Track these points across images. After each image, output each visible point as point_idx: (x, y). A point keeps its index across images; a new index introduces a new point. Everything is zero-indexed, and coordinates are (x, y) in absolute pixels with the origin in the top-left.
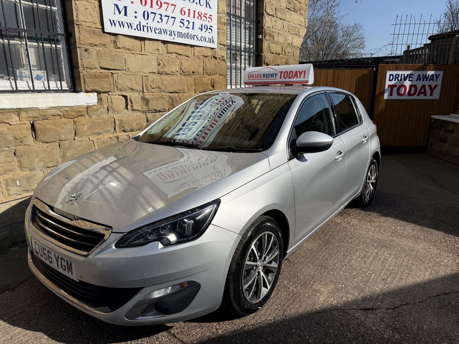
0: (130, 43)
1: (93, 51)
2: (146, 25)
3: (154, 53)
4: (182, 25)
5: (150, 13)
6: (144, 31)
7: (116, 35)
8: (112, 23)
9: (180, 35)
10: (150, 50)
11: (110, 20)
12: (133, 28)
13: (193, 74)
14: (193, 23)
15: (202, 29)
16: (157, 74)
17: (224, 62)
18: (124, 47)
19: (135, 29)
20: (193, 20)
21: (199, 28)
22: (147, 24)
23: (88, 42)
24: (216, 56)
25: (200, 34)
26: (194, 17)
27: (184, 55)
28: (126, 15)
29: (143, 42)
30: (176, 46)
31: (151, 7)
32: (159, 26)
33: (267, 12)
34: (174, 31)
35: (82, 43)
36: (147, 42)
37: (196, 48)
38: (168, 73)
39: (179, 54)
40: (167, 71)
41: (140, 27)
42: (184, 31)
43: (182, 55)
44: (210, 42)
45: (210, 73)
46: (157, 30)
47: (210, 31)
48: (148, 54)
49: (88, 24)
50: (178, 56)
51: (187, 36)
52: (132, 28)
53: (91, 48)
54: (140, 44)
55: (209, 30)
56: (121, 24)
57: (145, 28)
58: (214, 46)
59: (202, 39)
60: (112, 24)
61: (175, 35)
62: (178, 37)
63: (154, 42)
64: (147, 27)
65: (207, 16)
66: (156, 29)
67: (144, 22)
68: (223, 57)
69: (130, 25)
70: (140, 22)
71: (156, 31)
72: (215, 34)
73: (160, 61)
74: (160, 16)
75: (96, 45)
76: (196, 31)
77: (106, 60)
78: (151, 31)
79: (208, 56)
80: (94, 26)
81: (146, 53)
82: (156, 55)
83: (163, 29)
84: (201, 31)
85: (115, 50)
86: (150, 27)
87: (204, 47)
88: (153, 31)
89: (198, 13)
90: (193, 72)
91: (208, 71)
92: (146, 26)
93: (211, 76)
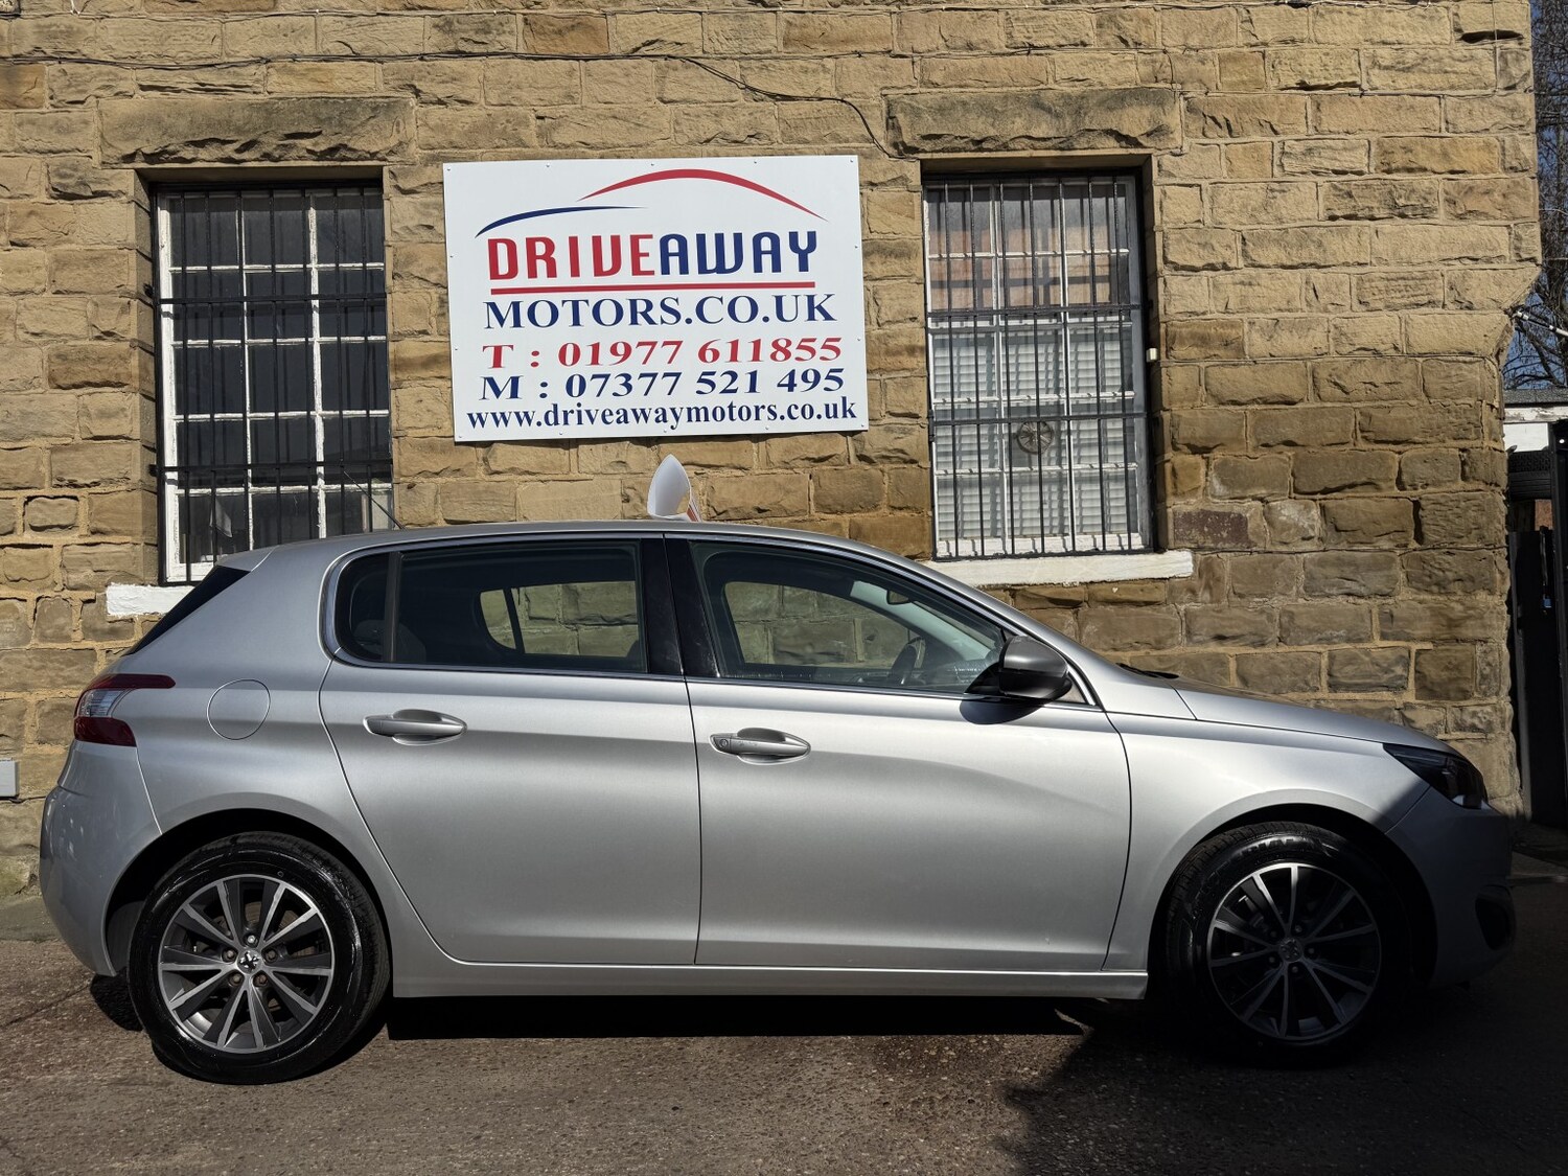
0: (528, 458)
1: (428, 486)
2: (576, 408)
3: (610, 471)
4: (706, 388)
5: (587, 379)
6: (566, 423)
7: (487, 444)
8: (476, 419)
9: (694, 414)
10: (598, 467)
11: (470, 415)
12: (534, 423)
13: (763, 515)
14: (753, 375)
15: (791, 386)
17: (914, 466)
18: (512, 470)
19: (539, 424)
20: (754, 366)
21: (779, 385)
22: (579, 405)
23: (417, 469)
24: (864, 453)
25: (783, 400)
26: (756, 358)
27: (727, 466)
28: (514, 394)
29: (573, 451)
30: (692, 446)
31: (595, 361)
32: (616, 404)
33: (1172, 263)
34: (673, 410)
35: (404, 472)
36: (583, 448)
37: (771, 441)
39: (709, 466)
41: (554, 416)
42: (715, 400)
43: (717, 466)
44: (831, 414)
45: (839, 508)
46: (611, 414)
47: (833, 384)
48: (588, 476)
49: (420, 433)
50: (706, 470)
51: (718, 414)
52: (529, 421)
53: (425, 480)
54: (566, 457)
55: (823, 383)
56: (501, 419)
57: (573, 418)
58: (860, 422)
59: (795, 412)
60: (474, 423)
61: (677, 418)
62: (690, 420)
63: (607, 444)
64: (579, 412)
65: (817, 346)
66: (607, 413)
67: (567, 403)
68: (902, 451)
69: (525, 418)
70: (555, 406)
71: (608, 419)
72: (856, 387)
73: (630, 492)
74: (623, 380)
75: (437, 474)
76: (770, 393)
77: (461, 503)
78: (592, 420)
79: (830, 457)
80: (437, 432)
81: (584, 476)
82: (619, 477)
83: (634, 411)
84: (791, 390)
85: (487, 478)
86: (588, 412)
87: (810, 433)
88: (598, 419)
89: (775, 344)
90: (760, 511)
91: (830, 501)
92: (576, 413)
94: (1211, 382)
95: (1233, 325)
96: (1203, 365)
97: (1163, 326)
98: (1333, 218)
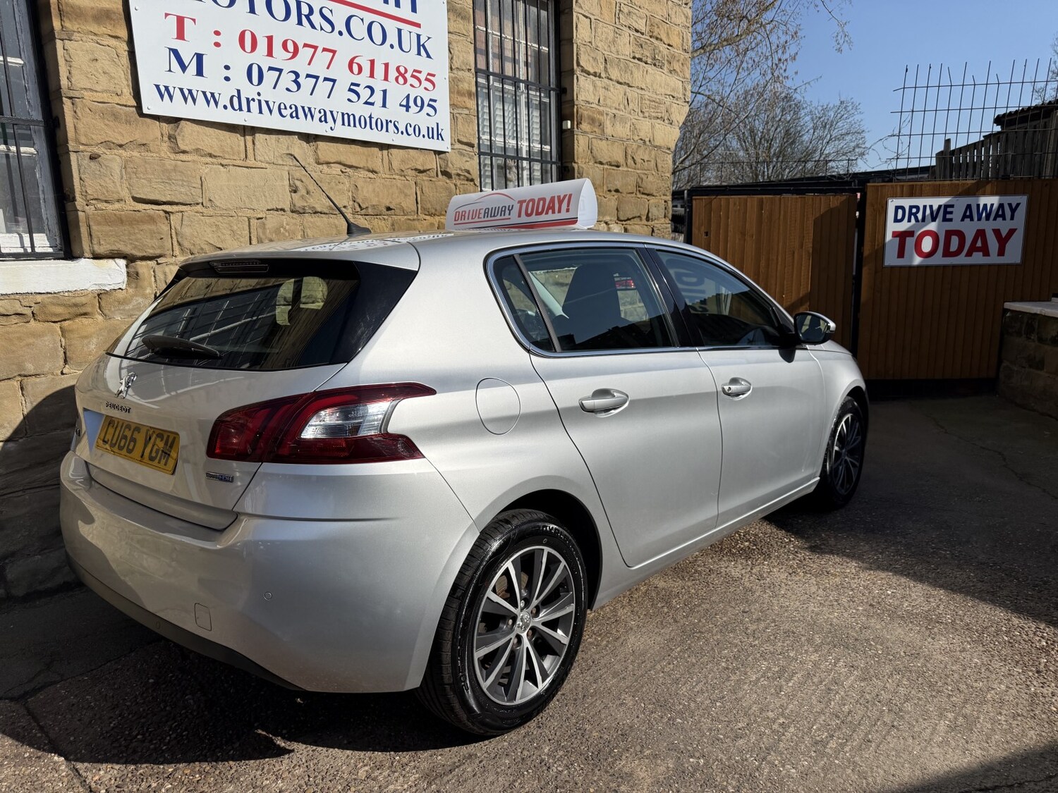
0: (213, 140)
1: (114, 160)
2: (257, 97)
3: (281, 162)
4: (354, 97)
5: (265, 70)
6: (249, 110)
7: (176, 120)
8: (164, 92)
9: (348, 119)
10: (271, 158)
11: (157, 87)
12: (221, 105)
13: (389, 212)
14: (385, 92)
15: (408, 107)
16: (289, 213)
17: (472, 183)
18: (197, 150)
19: (225, 107)
20: (385, 85)
21: (401, 105)
22: (259, 94)
23: (98, 138)
24: (448, 170)
25: (403, 118)
26: (386, 78)
27: (363, 168)
28: (200, 72)
29: (249, 138)
30: (341, 147)
31: (270, 54)
32: (289, 99)
33: (582, 67)
34: (331, 112)
35: (83, 140)
36: (260, 137)
37: (393, 151)
38: (319, 210)
39: (350, 167)
40: (316, 206)
41: (237, 101)
42: (359, 110)
43: (357, 168)
44: (431, 136)
45: (433, 211)
46: (286, 108)
47: (431, 111)
48: (264, 165)
49: (99, 97)
50: (348, 170)
51: (369, 122)
52: (216, 103)
53: (108, 152)
54: (242, 144)
55: (427, 109)
56: (188, 95)
57: (254, 106)
58: (444, 146)
59: (411, 130)
60: (162, 96)
61: (335, 121)
62: (343, 124)
63: (280, 136)
64: (260, 101)
65: (422, 76)
66: (282, 106)
67: (249, 91)
68: (468, 172)
69: (211, 99)
70: (239, 91)
71: (284, 112)
72: (443, 118)
73: (298, 183)
74: (293, 77)
75: (121, 146)
76: (393, 111)
77: (150, 181)
78: (271, 111)
79: (429, 170)
80: (117, 99)
81: (259, 164)
82: (286, 168)
83: (303, 108)
84: (407, 110)
85: (172, 156)
86: (267, 102)
87: (417, 149)
88: (275, 111)
89: (398, 69)
90: (389, 209)
91: (429, 206)
92: (257, 101)
93: (437, 218)
94: (594, 148)
95: (601, 113)
96: (591, 136)
97: (576, 107)
98: (634, 58)
